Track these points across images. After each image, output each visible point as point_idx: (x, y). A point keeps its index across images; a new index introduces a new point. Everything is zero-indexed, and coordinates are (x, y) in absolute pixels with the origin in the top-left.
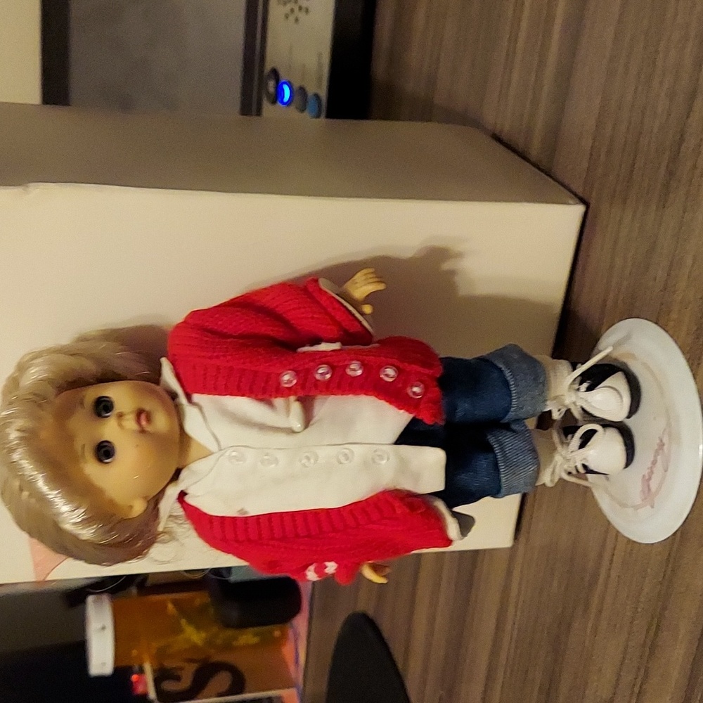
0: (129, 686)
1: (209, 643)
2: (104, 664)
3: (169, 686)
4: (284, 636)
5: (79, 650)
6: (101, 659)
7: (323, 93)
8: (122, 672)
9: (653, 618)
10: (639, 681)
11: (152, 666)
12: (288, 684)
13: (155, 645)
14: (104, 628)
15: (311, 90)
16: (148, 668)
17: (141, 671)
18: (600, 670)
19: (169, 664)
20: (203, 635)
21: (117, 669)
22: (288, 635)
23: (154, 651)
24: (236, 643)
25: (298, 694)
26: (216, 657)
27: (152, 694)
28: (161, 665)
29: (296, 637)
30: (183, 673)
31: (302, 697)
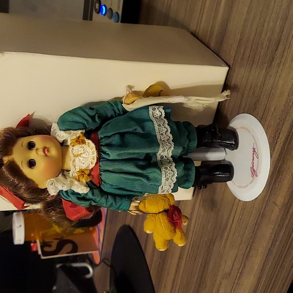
0: (30, 247)
2: (20, 240)
3: (47, 249)
5: (10, 233)
6: (19, 238)
7: (120, 13)
8: (27, 243)
9: (248, 245)
10: (241, 268)
11: (40, 241)
13: (41, 233)
14: (20, 226)
15: (115, 10)
16: (38, 241)
17: (35, 242)
18: (226, 262)
19: (47, 240)
20: (61, 229)
22: (95, 230)
23: (41, 235)
24: (74, 232)
25: (99, 253)
26: (66, 238)
27: (40, 252)
28: (43, 240)
29: (99, 231)
30: (52, 244)
31: (101, 254)
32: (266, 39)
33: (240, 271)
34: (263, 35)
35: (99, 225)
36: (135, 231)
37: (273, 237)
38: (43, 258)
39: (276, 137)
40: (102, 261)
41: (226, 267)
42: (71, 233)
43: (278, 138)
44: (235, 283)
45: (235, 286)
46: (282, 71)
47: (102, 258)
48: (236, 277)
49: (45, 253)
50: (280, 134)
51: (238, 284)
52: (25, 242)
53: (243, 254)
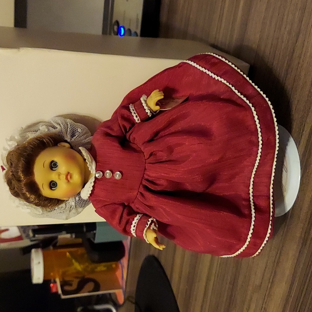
0: (49, 289)
1: (85, 270)
2: (39, 278)
3: (67, 288)
4: (117, 267)
5: (28, 272)
6: (38, 276)
8: (47, 282)
9: (278, 251)
10: (272, 277)
11: (60, 280)
12: (119, 287)
13: (61, 271)
14: (39, 263)
15: (133, 30)
16: (58, 280)
17: (55, 282)
18: (256, 273)
19: (67, 279)
20: (82, 266)
21: (45, 281)
22: (118, 266)
23: (61, 273)
24: (96, 270)
25: (123, 292)
26: (88, 276)
27: (60, 292)
28: (63, 279)
29: (122, 267)
30: (73, 283)
31: (125, 293)
32: (286, 33)
33: (271, 281)
34: (283, 29)
35: (122, 261)
36: (160, 260)
37: (303, 236)
38: (63, 297)
39: (301, 131)
40: (127, 299)
41: (256, 280)
42: (93, 271)
43: (303, 131)
44: (267, 294)
45: (266, 298)
46: (303, 61)
47: (126, 297)
48: (267, 288)
49: (65, 292)
50: (304, 126)
51: (269, 295)
52: (44, 281)
53: (273, 261)
